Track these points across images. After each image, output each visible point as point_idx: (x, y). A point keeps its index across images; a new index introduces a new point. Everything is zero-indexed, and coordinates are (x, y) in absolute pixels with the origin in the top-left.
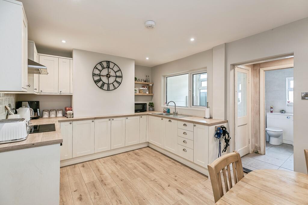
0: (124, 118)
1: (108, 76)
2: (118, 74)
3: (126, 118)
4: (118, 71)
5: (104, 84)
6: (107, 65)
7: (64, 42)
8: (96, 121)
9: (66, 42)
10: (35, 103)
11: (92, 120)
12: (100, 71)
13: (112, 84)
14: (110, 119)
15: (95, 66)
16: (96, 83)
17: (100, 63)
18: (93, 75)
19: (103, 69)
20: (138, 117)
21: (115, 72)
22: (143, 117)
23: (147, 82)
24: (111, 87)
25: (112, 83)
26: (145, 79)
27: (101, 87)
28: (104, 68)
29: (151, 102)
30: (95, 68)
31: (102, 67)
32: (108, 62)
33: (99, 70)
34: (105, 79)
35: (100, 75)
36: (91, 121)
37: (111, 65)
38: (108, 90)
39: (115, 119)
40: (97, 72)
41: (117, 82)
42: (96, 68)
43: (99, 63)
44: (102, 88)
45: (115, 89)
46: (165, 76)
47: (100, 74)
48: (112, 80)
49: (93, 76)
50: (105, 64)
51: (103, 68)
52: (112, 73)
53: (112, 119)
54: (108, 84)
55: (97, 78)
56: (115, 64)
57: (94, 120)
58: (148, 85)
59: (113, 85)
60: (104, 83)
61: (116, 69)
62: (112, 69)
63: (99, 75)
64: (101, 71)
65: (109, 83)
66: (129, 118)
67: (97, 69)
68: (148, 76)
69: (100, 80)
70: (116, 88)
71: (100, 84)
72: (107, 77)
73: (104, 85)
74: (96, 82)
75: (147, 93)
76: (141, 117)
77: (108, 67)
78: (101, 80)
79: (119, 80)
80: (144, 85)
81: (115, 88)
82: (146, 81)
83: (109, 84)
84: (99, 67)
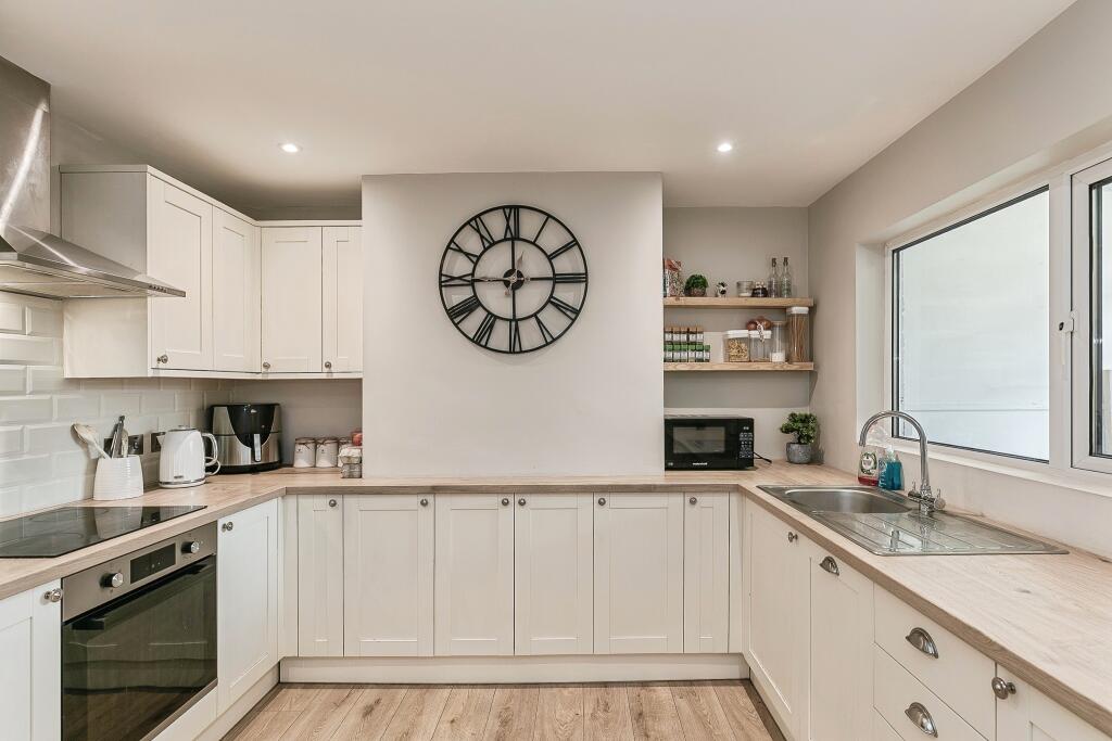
0: (587, 500)
1: (514, 281)
2: (565, 264)
3: (597, 498)
4: (566, 248)
5: (491, 319)
6: (508, 227)
7: (290, 148)
8: (442, 502)
9: (301, 149)
10: (253, 411)
11: (421, 498)
12: (476, 260)
13: (533, 320)
14: (511, 498)
15: (452, 241)
16: (456, 320)
17: (475, 222)
18: (440, 282)
19: (486, 249)
20: (677, 500)
21: (550, 258)
22: (703, 499)
23: (779, 295)
24: (530, 335)
25: (535, 315)
26: (761, 276)
27: (480, 339)
28: (493, 243)
29: (801, 411)
30: (448, 247)
31: (482, 237)
32: (513, 211)
33: (467, 255)
34: (495, 299)
35: (472, 281)
36: (415, 500)
37: (529, 224)
38: (515, 349)
39: (531, 499)
40: (460, 266)
41: (560, 307)
42: (452, 246)
43: (468, 223)
44: (483, 343)
45: (547, 344)
46: (884, 244)
47: (473, 274)
48: (531, 298)
49: (441, 287)
50: (497, 225)
51: (490, 244)
52: (534, 264)
53: (518, 498)
54: (515, 322)
55: (458, 296)
56: (549, 216)
57: (430, 498)
58: (783, 309)
59: (539, 322)
60: (493, 315)
61: (553, 239)
62: (534, 243)
63: (469, 278)
64: (479, 258)
65: (518, 316)
66: (613, 500)
67: (460, 250)
68: (780, 261)
69: (472, 305)
70: (554, 340)
71: (473, 322)
72: (507, 284)
73: (492, 326)
74: (457, 314)
75: (778, 357)
76: (693, 502)
77: (513, 237)
78: (480, 304)
79: (567, 294)
80: (754, 316)
81: (550, 341)
82: (766, 293)
83: (517, 321)
84: (472, 243)
